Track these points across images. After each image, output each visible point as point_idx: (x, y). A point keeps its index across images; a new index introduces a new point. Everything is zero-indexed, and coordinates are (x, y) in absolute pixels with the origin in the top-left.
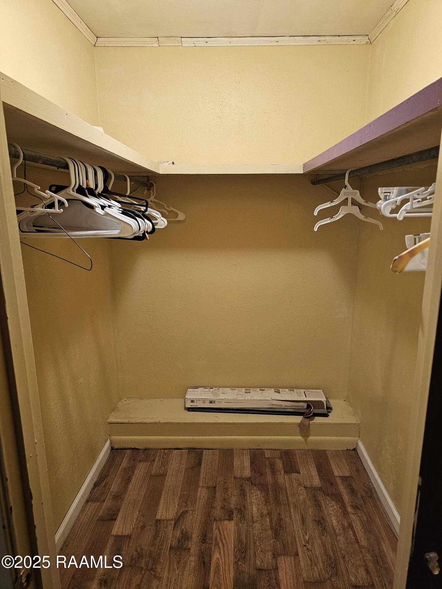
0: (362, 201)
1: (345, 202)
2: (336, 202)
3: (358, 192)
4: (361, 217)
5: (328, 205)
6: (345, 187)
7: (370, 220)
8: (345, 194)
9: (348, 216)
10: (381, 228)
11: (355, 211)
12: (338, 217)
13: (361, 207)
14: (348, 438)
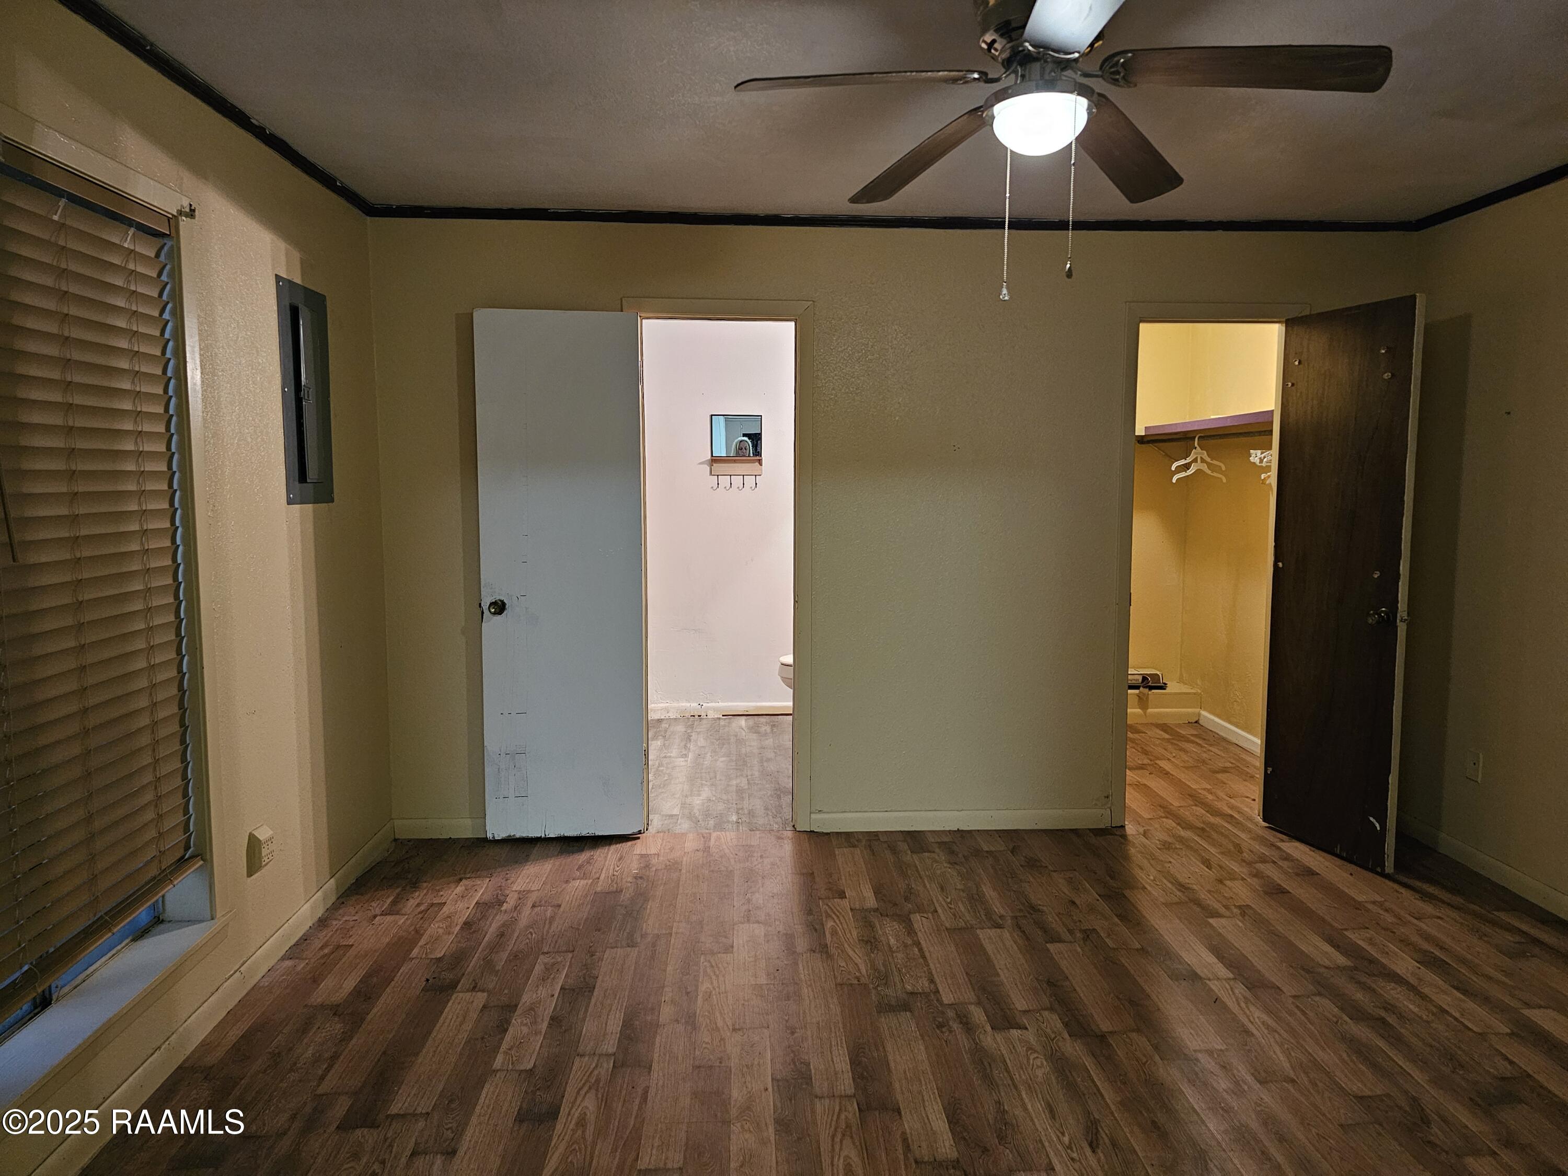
0: (1208, 460)
1: (1195, 460)
2: (1188, 460)
3: (1205, 452)
4: (1209, 472)
5: (1182, 462)
6: (1196, 448)
7: (1215, 474)
8: (1196, 453)
9: (1199, 471)
10: (1224, 480)
11: (1204, 467)
12: (1189, 472)
13: (1209, 465)
14: (1190, 710)
